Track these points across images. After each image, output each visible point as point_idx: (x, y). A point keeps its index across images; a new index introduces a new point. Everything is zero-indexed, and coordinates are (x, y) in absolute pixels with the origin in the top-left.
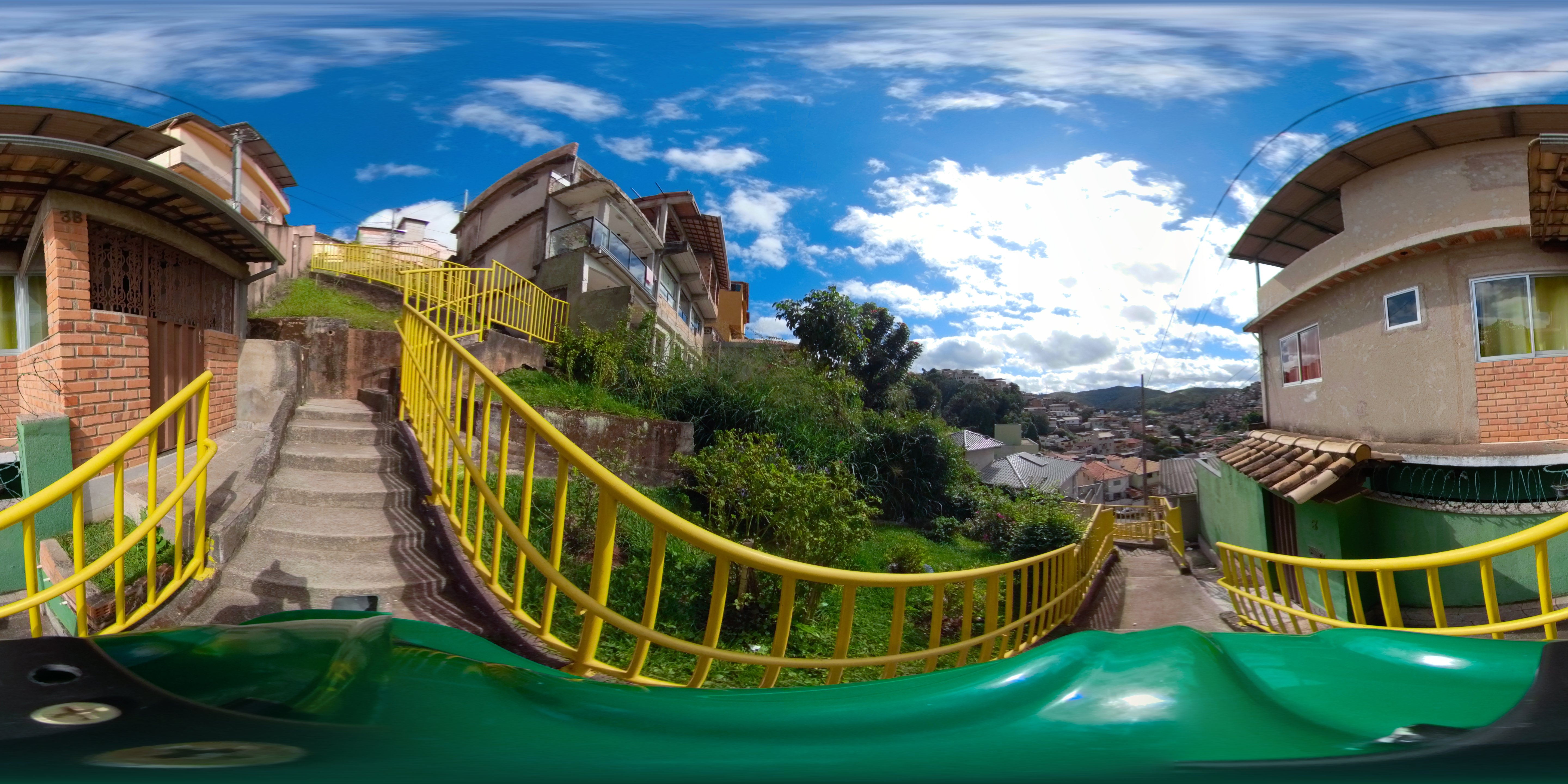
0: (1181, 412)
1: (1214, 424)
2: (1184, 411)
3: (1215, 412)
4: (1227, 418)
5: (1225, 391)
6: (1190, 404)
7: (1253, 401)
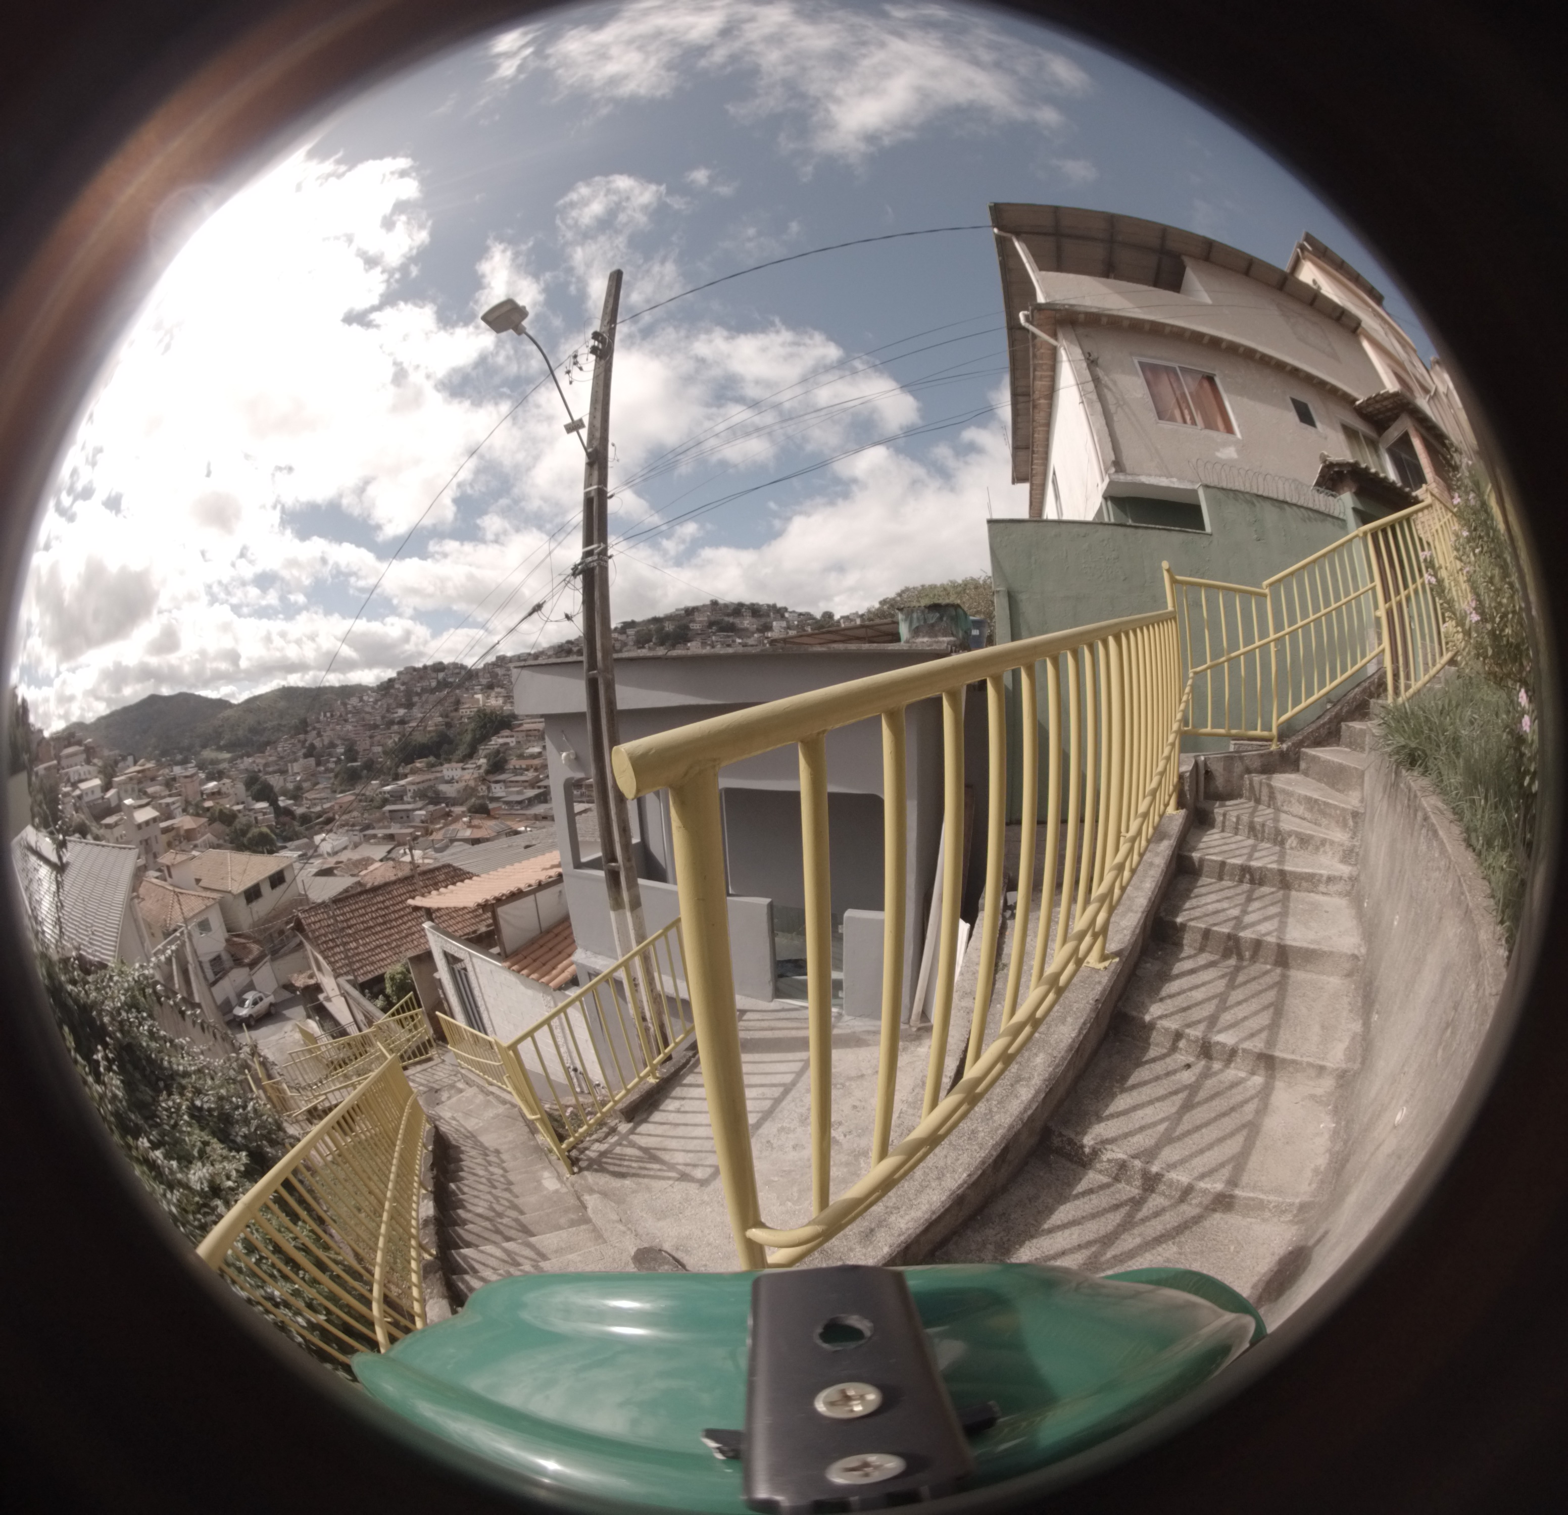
0: (261, 748)
1: (328, 770)
2: (268, 743)
3: (326, 742)
4: (351, 753)
5: (347, 692)
6: (278, 728)
7: (401, 712)
